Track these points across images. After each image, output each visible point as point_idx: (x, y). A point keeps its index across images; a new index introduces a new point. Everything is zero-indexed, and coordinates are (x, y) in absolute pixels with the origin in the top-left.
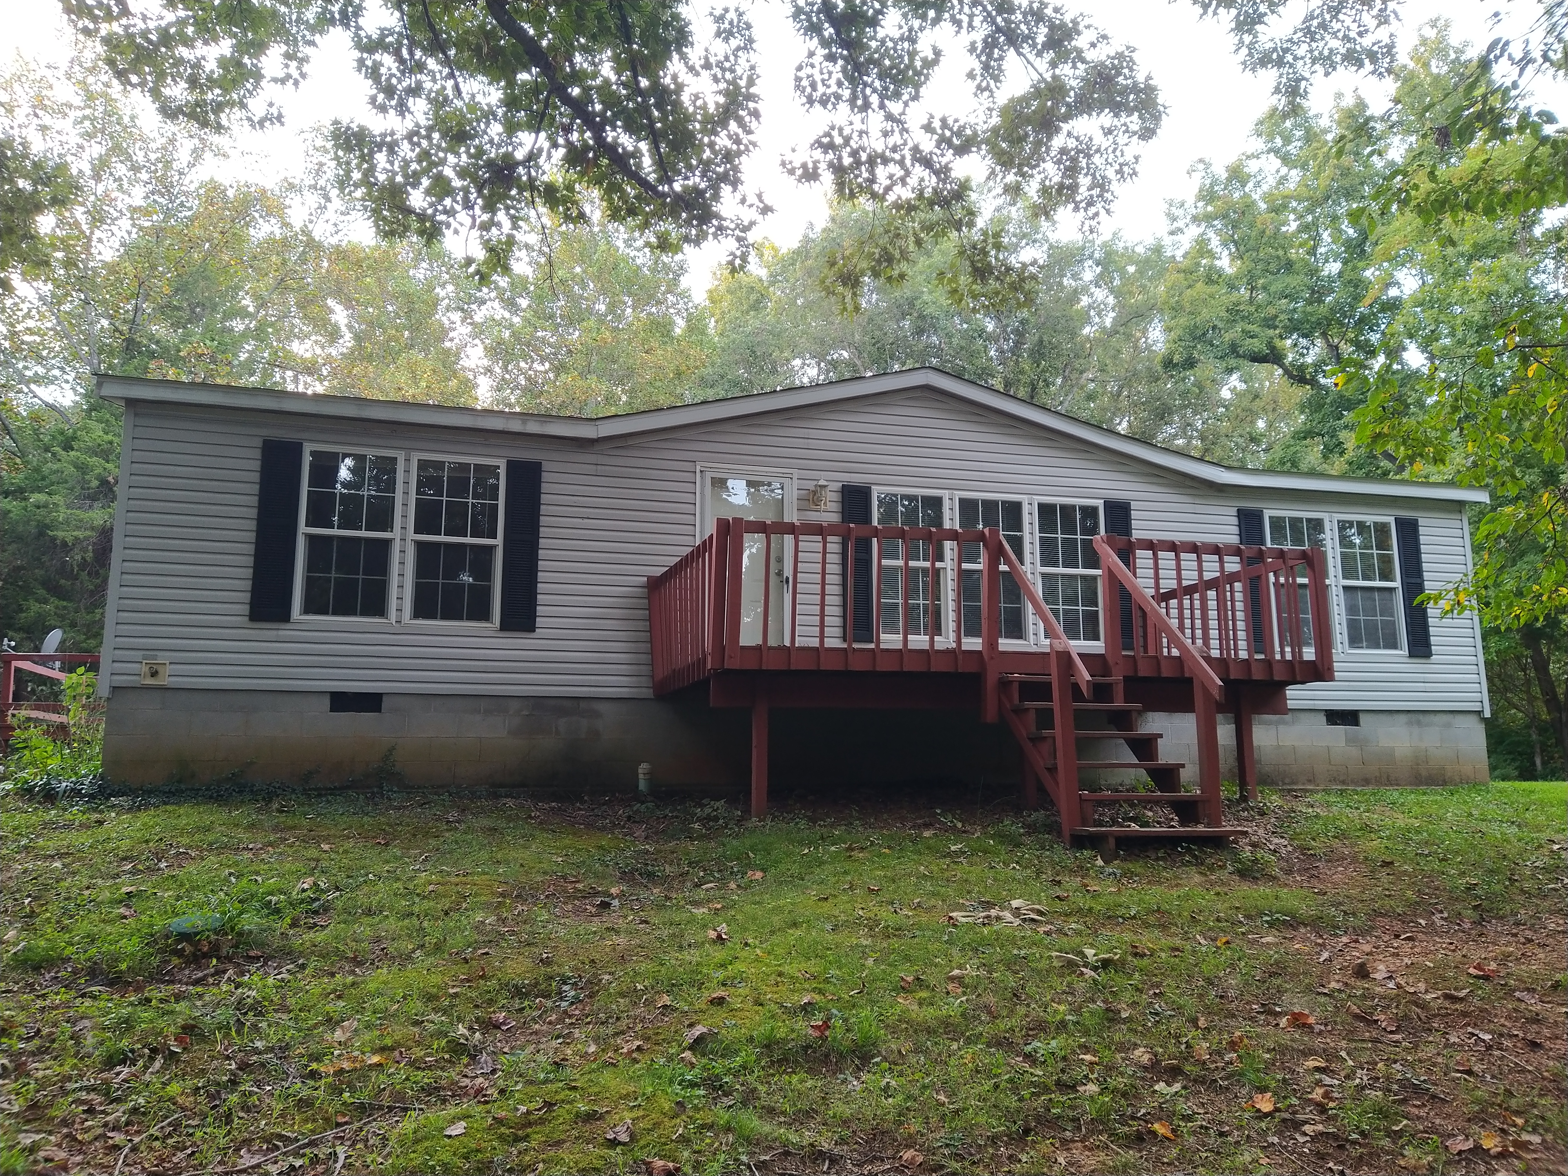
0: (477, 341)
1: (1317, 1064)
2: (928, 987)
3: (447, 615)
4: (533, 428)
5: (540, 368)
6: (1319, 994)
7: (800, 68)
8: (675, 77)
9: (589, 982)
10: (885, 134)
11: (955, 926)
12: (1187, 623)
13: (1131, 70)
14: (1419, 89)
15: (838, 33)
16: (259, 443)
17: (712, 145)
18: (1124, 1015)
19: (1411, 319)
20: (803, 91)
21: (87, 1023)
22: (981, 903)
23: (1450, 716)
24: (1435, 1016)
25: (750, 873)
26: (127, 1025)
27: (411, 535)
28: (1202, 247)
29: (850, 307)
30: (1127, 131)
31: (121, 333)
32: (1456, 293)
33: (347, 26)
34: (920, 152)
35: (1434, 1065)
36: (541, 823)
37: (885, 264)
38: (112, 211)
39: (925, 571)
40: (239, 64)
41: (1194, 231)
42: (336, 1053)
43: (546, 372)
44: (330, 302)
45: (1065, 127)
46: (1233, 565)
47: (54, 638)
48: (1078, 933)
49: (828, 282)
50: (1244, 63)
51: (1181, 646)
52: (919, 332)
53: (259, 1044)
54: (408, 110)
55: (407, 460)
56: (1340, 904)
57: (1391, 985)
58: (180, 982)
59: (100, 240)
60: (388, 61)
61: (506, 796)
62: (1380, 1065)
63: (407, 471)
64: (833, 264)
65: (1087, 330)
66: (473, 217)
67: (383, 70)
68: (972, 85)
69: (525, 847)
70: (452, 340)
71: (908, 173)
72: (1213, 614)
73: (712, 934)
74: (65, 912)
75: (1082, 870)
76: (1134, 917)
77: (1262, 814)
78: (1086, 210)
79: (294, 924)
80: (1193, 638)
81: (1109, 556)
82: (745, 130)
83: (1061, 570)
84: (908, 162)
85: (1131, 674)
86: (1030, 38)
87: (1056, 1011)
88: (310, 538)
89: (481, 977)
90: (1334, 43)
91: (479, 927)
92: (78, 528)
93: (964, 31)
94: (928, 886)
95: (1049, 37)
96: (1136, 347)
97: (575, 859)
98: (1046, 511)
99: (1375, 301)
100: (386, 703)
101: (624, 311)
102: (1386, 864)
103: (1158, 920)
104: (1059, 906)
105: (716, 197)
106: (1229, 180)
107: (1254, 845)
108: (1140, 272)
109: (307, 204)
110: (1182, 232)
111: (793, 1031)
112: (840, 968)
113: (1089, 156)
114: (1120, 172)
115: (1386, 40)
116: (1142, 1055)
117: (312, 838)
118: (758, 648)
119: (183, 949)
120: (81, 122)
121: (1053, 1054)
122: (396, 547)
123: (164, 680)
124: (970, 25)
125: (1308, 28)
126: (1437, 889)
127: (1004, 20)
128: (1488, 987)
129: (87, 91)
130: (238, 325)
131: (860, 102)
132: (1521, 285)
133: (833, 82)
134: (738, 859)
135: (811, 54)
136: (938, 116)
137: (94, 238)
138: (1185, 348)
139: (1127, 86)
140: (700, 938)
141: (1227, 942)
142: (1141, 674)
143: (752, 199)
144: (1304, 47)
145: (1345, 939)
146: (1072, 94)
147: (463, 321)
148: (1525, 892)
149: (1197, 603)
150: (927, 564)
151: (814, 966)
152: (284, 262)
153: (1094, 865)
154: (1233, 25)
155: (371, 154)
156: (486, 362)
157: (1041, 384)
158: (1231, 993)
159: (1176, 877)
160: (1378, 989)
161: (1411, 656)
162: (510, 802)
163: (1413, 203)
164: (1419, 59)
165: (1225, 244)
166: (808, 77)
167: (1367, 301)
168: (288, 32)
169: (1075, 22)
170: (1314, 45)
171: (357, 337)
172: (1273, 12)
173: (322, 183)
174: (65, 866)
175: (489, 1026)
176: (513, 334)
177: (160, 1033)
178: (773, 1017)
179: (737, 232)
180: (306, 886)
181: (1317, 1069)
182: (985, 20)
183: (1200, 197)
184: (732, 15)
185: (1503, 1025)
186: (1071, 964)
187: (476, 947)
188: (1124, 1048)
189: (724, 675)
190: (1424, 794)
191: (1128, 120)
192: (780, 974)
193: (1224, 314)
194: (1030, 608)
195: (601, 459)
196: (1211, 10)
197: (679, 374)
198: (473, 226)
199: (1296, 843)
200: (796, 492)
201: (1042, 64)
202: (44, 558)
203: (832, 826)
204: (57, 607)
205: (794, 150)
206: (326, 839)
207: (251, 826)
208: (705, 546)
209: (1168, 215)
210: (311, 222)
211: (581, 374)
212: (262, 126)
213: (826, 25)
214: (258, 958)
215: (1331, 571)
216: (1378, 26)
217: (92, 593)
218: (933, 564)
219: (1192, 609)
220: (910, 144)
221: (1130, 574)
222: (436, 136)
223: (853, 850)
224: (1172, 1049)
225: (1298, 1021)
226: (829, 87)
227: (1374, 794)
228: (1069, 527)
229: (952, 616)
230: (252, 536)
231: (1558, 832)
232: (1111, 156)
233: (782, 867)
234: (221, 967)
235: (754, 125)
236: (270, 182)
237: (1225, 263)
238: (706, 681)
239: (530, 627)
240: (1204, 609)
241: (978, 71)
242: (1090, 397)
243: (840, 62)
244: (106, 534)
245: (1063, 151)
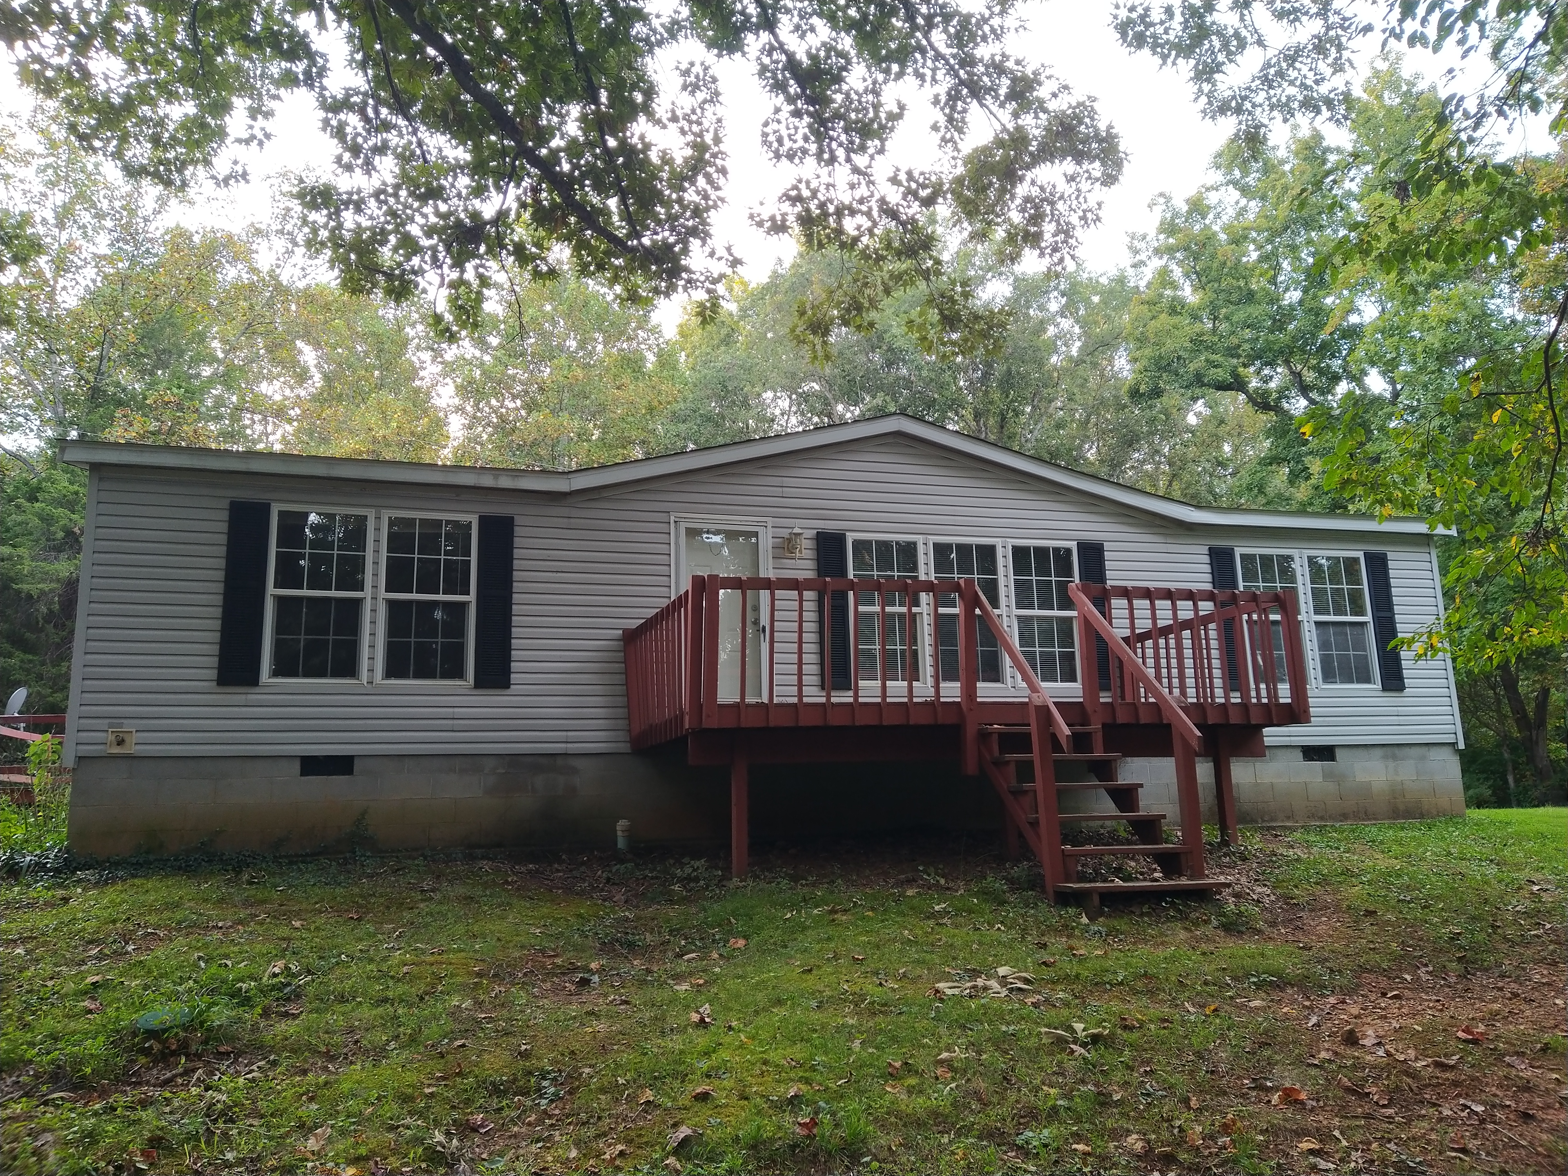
0: (448, 380)
1: (1312, 1146)
2: (917, 1072)
3: (420, 674)
4: (505, 482)
5: (511, 405)
6: (1309, 1065)
7: (766, 124)
8: (642, 138)
9: (569, 1076)
10: (852, 186)
11: (941, 1000)
12: (1164, 671)
13: (1092, 119)
14: (1373, 121)
15: (803, 90)
16: (225, 504)
17: (680, 201)
18: (1116, 1097)
19: (1372, 347)
20: (770, 147)
21: (49, 1137)
22: (967, 971)
23: (1424, 750)
24: (1426, 1086)
25: (732, 940)
26: (91, 1138)
27: (383, 594)
28: (1164, 278)
29: (820, 354)
30: (1089, 178)
31: (87, 382)
32: (1416, 321)
33: (312, 87)
34: (887, 203)
35: (1429, 1142)
36: (518, 889)
37: (854, 313)
38: (76, 259)
39: (901, 616)
40: (204, 126)
41: (1157, 263)
42: (310, 1165)
43: (517, 409)
44: (299, 344)
45: (1029, 175)
46: (1206, 607)
47: (19, 696)
48: (1067, 1004)
49: (798, 331)
50: (1204, 111)
51: (1158, 694)
52: (889, 364)
53: (230, 1156)
54: (374, 169)
55: (378, 518)
56: (1326, 960)
57: (1381, 1053)
58: (148, 1083)
59: (64, 288)
60: (353, 121)
61: (483, 858)
62: (1374, 1145)
63: (377, 529)
64: (802, 313)
65: (1054, 359)
66: (442, 276)
67: (349, 130)
68: (936, 137)
69: (502, 918)
70: (422, 379)
71: (875, 224)
72: (1189, 662)
73: (695, 1017)
74: (28, 1006)
75: (1067, 930)
76: (1121, 983)
77: (1244, 859)
78: (1051, 256)
79: (266, 1013)
80: (1170, 687)
81: (1085, 604)
82: (713, 187)
83: (1036, 612)
84: (875, 213)
85: (1109, 721)
86: (992, 90)
87: (1047, 1095)
88: (281, 601)
89: (458, 1074)
90: (1292, 91)
91: (454, 1013)
92: (43, 581)
93: (927, 84)
94: (913, 953)
95: (1012, 88)
96: (1102, 376)
97: (553, 930)
98: (1020, 554)
99: (1337, 329)
100: (357, 765)
101: (594, 348)
102: (1370, 913)
103: (1146, 985)
104: (1047, 973)
105: (685, 251)
106: (1190, 212)
107: (1237, 895)
108: (1105, 302)
109: (274, 248)
110: (1145, 264)
111: (780, 1128)
112: (826, 1053)
113: (1052, 204)
114: (1083, 218)
115: (1342, 88)
116: (1136, 1144)
117: (282, 915)
118: (736, 706)
119: (151, 1047)
120: (44, 171)
121: (1046, 1146)
122: (368, 606)
123: (131, 749)
124: (934, 79)
125: (1266, 76)
126: (1421, 939)
127: (967, 73)
128: (1478, 1052)
129: (50, 139)
130: (207, 371)
131: (826, 156)
132: (1478, 312)
133: (799, 137)
134: (720, 925)
135: (777, 110)
136: (904, 169)
137: (59, 287)
138: (1151, 378)
139: (1088, 135)
140: (682, 1020)
141: (1215, 1010)
142: (1120, 721)
143: (721, 252)
144: (1263, 95)
145: (1332, 1000)
146: (1034, 143)
147: (433, 361)
148: (1509, 940)
149: (1172, 642)
150: (904, 610)
151: (798, 1052)
152: (251, 308)
153: (1079, 924)
154: (1192, 74)
155: (338, 212)
156: (457, 401)
157: (1011, 414)
158: (1222, 1068)
159: (1162, 934)
160: (1369, 1058)
161: (1384, 689)
162: (486, 865)
163: (1375, 253)
164: (1372, 91)
165: (1187, 275)
166: (775, 132)
167: (1329, 329)
168: (253, 87)
169: (1036, 73)
170: (1272, 92)
171: (326, 378)
172: (1231, 61)
173: (289, 227)
174: (28, 952)
175: (467, 1129)
176: (484, 373)
177: (124, 1149)
178: (759, 1113)
179: (707, 284)
180: (277, 970)
181: (1311, 1152)
182: (948, 73)
183: (1161, 230)
184: (697, 69)
185: (1495, 1095)
186: (1060, 1040)
187: (452, 1036)
188: (1117, 1134)
189: (701, 734)
190: (1403, 829)
191: (1090, 167)
192: (765, 1062)
193: (1188, 345)
194: (1007, 661)
195: (574, 513)
196: (1170, 61)
197: (651, 409)
198: (442, 285)
199: (1279, 891)
200: (770, 541)
201: (1005, 115)
202: (9, 611)
203: (814, 885)
204: (22, 661)
205: (762, 204)
206: (298, 915)
207: (221, 901)
208: (681, 601)
209: (1130, 248)
210: (278, 266)
211: (552, 412)
212: (227, 184)
213: (792, 82)
214: (228, 1054)
215: (1303, 607)
216: (1333, 74)
217: (58, 646)
218: (910, 610)
219: (1167, 648)
220: (877, 196)
221: (1106, 623)
222: (403, 193)
223: (836, 912)
224: (1165, 1135)
225: (1290, 1097)
226: (795, 141)
227: (1353, 831)
228: (1043, 570)
229: (929, 661)
230: (219, 600)
231: (1538, 870)
232: (1075, 202)
233: (765, 934)
234: (190, 1065)
235: (722, 181)
236: (237, 227)
237: (1188, 293)
238: (686, 737)
239: (505, 684)
240: (1179, 648)
241: (942, 120)
242: (1059, 426)
243: (807, 119)
244: (71, 586)
245: (1027, 199)
